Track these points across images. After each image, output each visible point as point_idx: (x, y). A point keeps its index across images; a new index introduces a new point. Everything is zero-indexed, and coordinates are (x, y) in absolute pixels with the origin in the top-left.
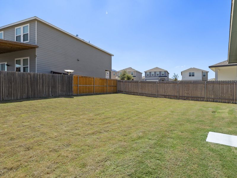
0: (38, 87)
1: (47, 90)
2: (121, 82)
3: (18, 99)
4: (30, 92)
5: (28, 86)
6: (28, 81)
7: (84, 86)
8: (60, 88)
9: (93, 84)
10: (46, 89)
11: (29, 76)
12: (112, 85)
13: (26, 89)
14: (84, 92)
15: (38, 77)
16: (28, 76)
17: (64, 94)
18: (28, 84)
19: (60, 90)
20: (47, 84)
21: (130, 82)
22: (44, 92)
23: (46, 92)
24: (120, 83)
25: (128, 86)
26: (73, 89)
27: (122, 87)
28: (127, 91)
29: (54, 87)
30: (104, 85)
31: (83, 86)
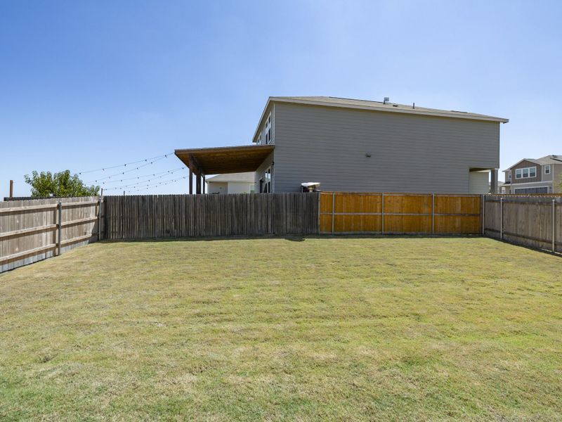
0: (248, 217)
1: (263, 222)
2: (493, 201)
3: (219, 236)
4: (236, 225)
5: (232, 216)
6: (232, 208)
7: (351, 216)
8: (288, 219)
9: (378, 210)
10: (261, 221)
11: (234, 200)
12: (459, 210)
13: (230, 220)
14: (352, 227)
15: (249, 200)
16: (232, 199)
17: (299, 230)
18: (232, 213)
19: (288, 223)
20: (263, 211)
21: (523, 203)
22: (258, 225)
23: (261, 226)
24: (492, 204)
25: (517, 214)
26: (319, 221)
27: (496, 218)
28: (511, 232)
29: (277, 216)
30: (419, 212)
31: (346, 214)
